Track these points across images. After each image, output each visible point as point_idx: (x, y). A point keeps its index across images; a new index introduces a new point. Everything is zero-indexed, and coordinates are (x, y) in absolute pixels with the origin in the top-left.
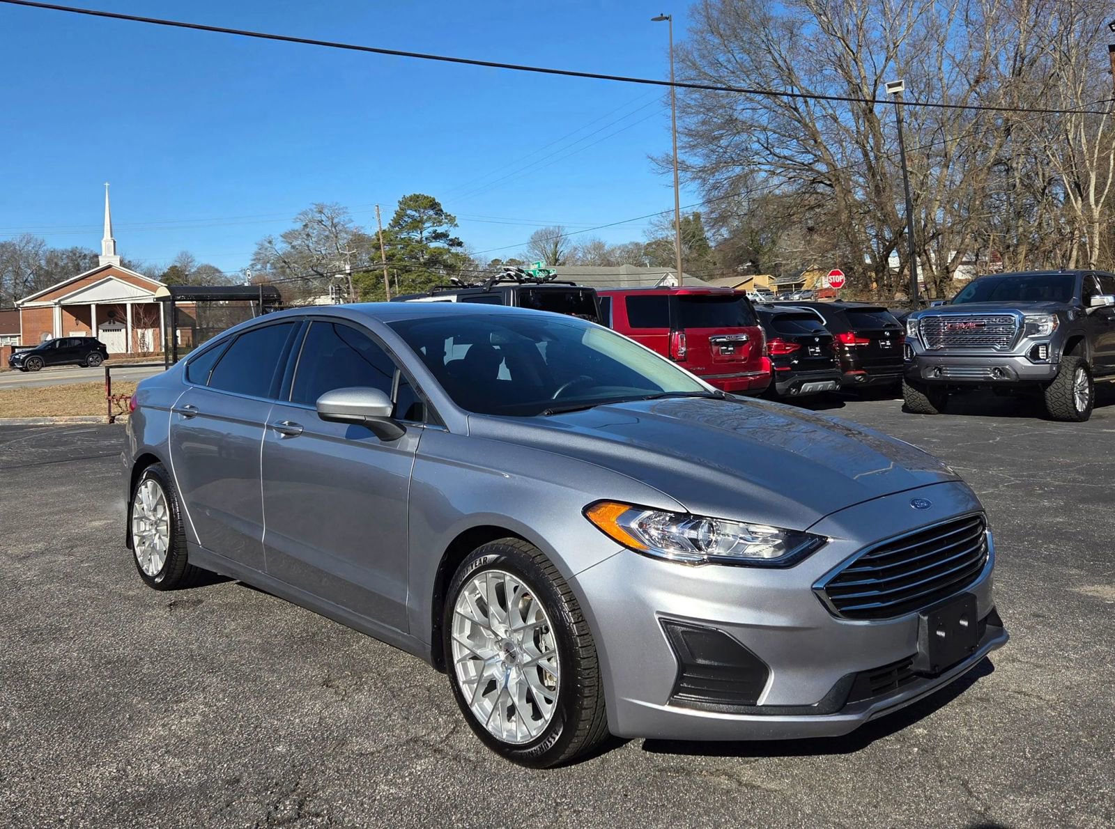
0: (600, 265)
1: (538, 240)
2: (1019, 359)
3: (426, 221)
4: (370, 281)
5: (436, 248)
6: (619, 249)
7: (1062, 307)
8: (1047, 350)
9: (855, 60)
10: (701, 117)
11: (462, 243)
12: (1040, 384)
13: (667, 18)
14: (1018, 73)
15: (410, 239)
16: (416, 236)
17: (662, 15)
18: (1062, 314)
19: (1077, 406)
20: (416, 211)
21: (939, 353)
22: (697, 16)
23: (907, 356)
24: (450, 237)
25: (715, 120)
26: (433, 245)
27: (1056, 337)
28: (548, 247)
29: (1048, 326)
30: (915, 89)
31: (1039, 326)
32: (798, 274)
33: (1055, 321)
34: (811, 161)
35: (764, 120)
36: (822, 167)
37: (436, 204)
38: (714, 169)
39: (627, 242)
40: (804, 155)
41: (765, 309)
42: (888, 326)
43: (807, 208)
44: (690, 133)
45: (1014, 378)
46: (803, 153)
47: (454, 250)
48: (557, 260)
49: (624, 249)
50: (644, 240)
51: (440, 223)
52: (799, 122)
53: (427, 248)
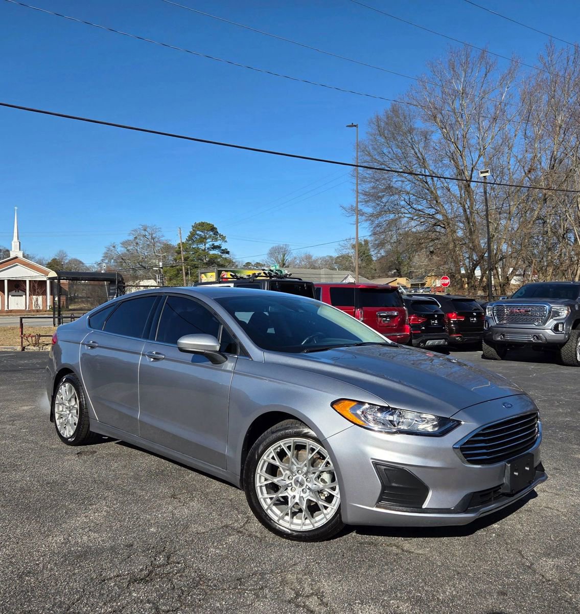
0: (309, 268)
1: (273, 252)
2: (547, 331)
3: (208, 238)
4: (173, 272)
5: (213, 254)
6: (321, 259)
7: (572, 302)
8: (563, 326)
9: (461, 156)
10: (372, 184)
11: (229, 252)
12: (558, 345)
13: (355, 126)
14: (552, 167)
15: (198, 248)
16: (202, 247)
17: (352, 124)
18: (572, 307)
19: (578, 358)
20: (202, 232)
21: (504, 326)
22: (372, 125)
23: (486, 327)
24: (222, 248)
25: (380, 186)
26: (212, 252)
27: (568, 319)
28: (279, 256)
29: (564, 313)
30: (494, 174)
31: (559, 313)
32: (423, 278)
33: (568, 310)
34: (434, 213)
35: (408, 188)
36: (439, 217)
37: (214, 228)
38: (379, 214)
39: (325, 255)
40: (430, 209)
41: (408, 298)
42: (475, 309)
43: (430, 240)
44: (365, 194)
45: (544, 341)
46: (429, 208)
47: (225, 256)
48: (284, 264)
49: (323, 259)
50: (335, 255)
51: (216, 240)
52: (428, 190)
53: (208, 254)
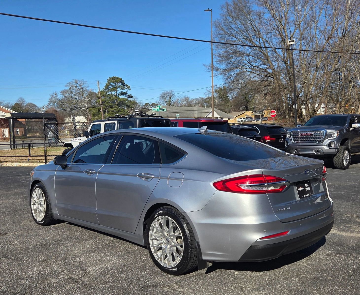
0: (187, 106)
1: (163, 96)
2: (325, 148)
3: (118, 87)
4: (96, 111)
5: (122, 98)
6: (195, 100)
7: (342, 128)
8: (334, 144)
9: (283, 29)
10: (224, 49)
11: (132, 96)
12: (332, 156)
13: (210, 10)
15: (112, 94)
16: (114, 93)
17: (208, 9)
18: (340, 131)
19: (344, 164)
20: (114, 83)
21: (297, 144)
22: (224, 9)
23: (286, 145)
24: (128, 94)
25: (230, 51)
26: (121, 97)
27: (338, 139)
28: (167, 99)
29: (335, 135)
30: (305, 41)
31: (332, 135)
33: (338, 133)
34: (266, 68)
35: (248, 52)
36: (270, 71)
37: (122, 81)
38: (229, 70)
39: (198, 97)
41: (237, 127)
42: (282, 133)
43: (264, 86)
44: (220, 56)
45: (322, 154)
46: (263, 65)
47: (129, 99)
48: (171, 104)
49: (197, 100)
50: (204, 97)
51: (124, 89)
52: (262, 52)
53: (119, 98)
